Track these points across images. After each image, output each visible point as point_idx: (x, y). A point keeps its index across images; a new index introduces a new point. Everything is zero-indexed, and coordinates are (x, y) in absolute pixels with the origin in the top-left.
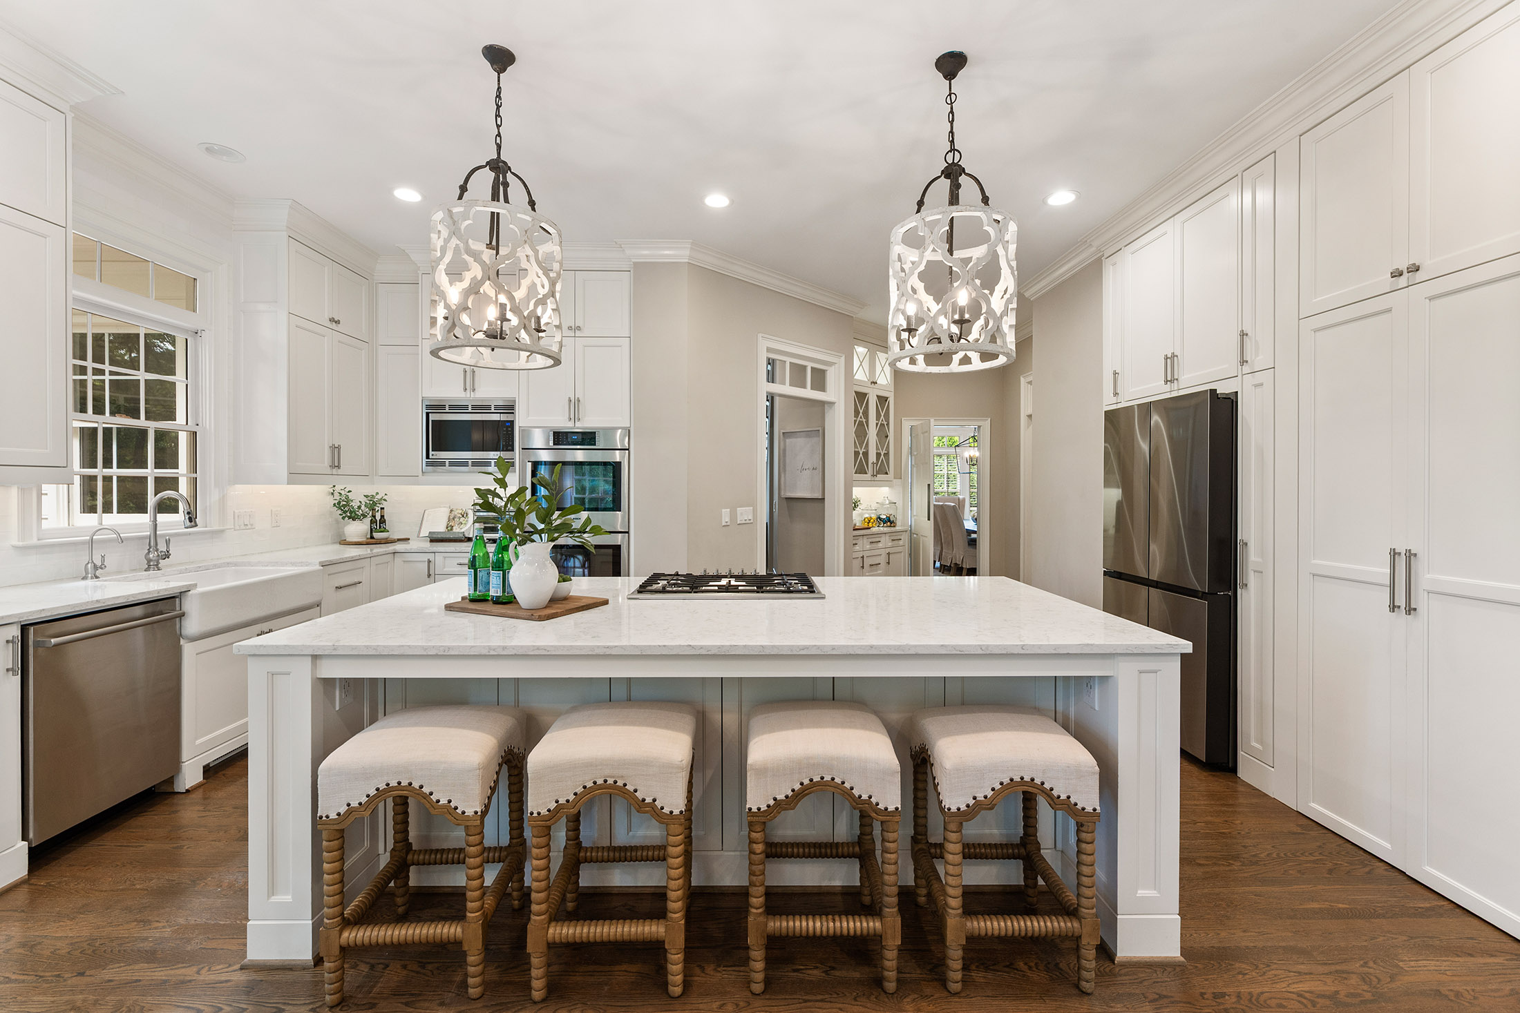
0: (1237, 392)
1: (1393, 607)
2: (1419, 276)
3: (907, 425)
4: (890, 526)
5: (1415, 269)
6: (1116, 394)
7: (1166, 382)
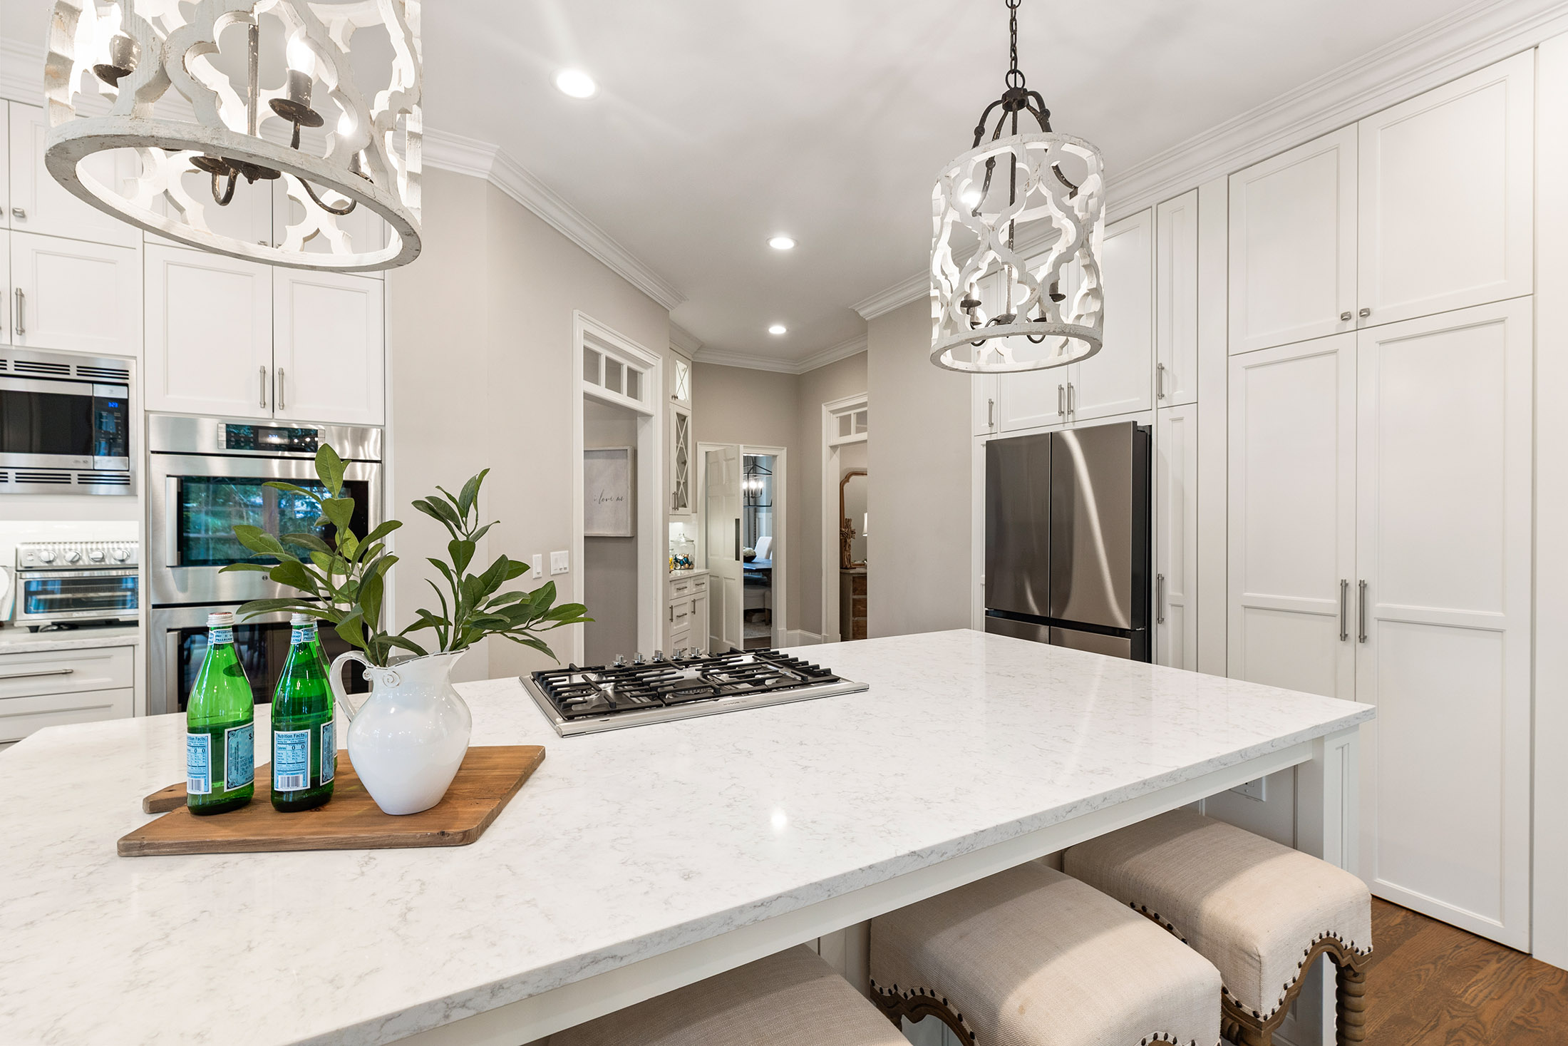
0: (1151, 426)
1: (1344, 637)
2: (1369, 321)
3: (702, 450)
4: (688, 569)
5: (1365, 313)
6: (991, 424)
7: (1061, 413)
